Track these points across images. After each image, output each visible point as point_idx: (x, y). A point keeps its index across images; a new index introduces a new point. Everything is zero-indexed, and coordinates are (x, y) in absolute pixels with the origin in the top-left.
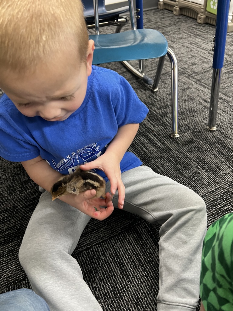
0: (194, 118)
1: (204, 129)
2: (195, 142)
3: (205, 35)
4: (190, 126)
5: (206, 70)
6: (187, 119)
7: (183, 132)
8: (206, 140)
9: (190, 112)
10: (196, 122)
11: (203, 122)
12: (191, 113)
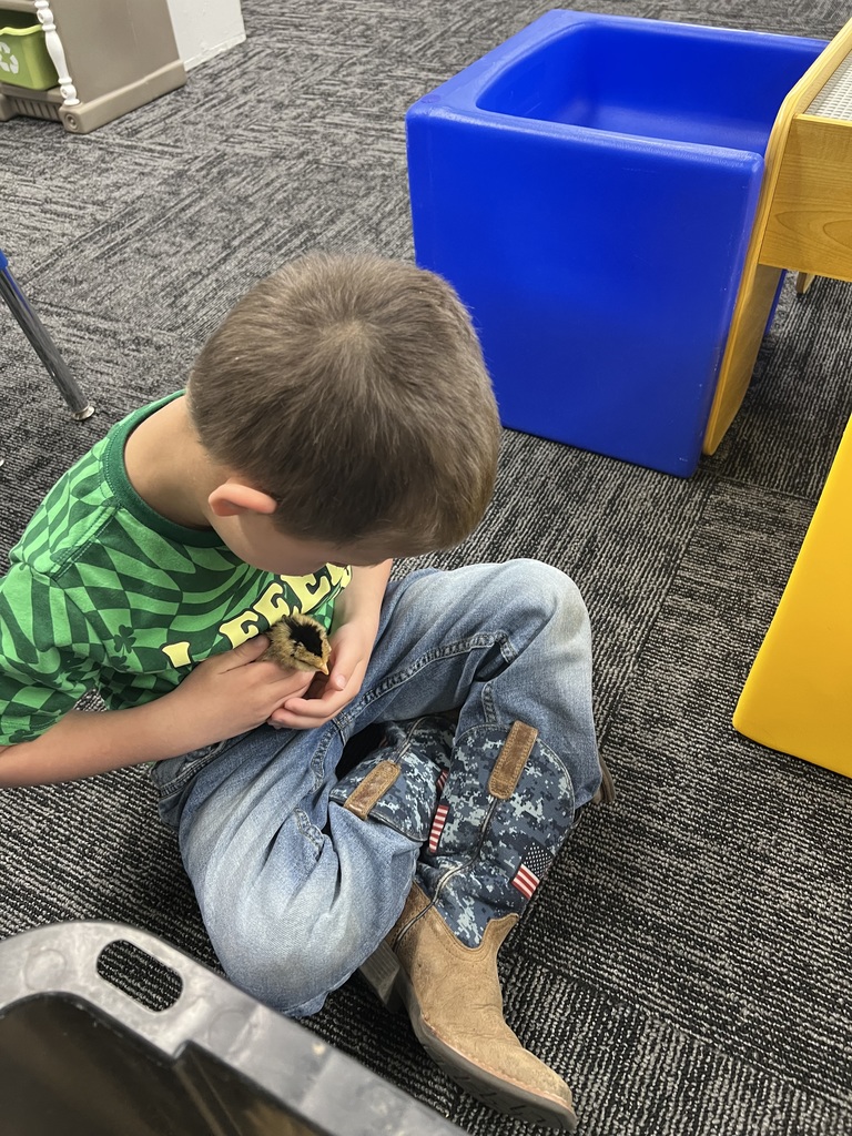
0: (35, 405)
1: (67, 423)
2: (49, 461)
3: (21, 154)
4: (29, 427)
5: (43, 265)
6: (17, 413)
7: (15, 449)
8: (75, 447)
9: (22, 392)
10: (41, 413)
11: (61, 406)
12: (24, 394)
